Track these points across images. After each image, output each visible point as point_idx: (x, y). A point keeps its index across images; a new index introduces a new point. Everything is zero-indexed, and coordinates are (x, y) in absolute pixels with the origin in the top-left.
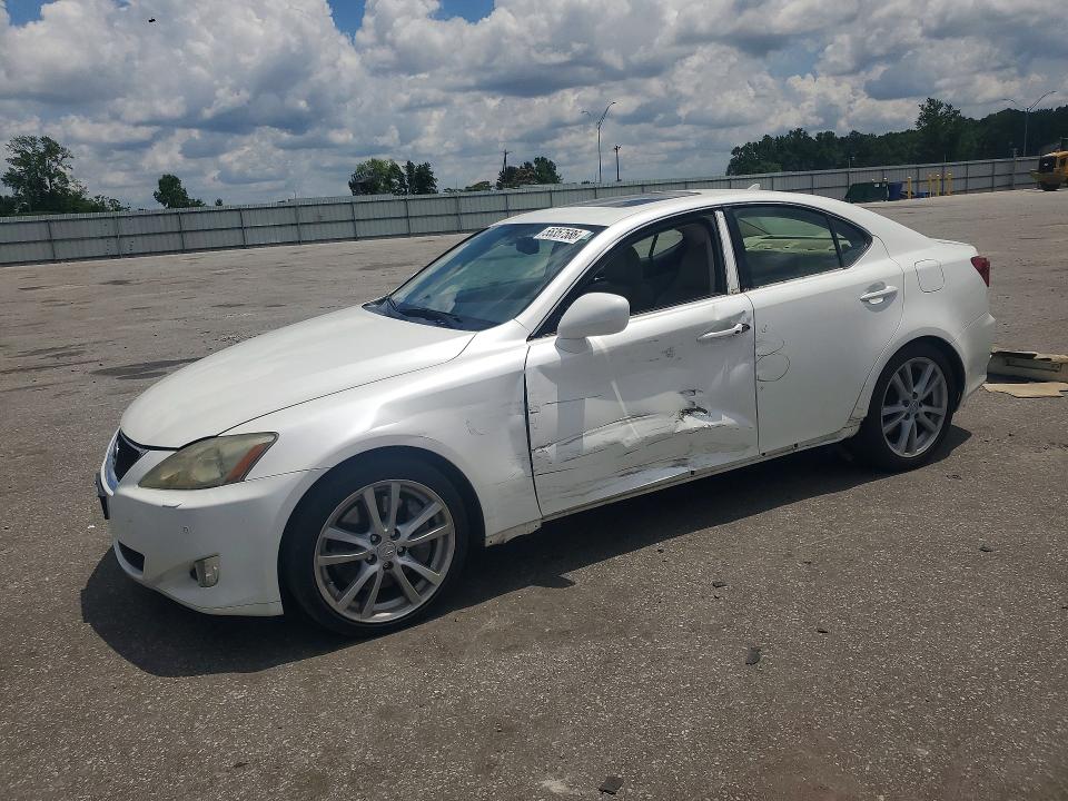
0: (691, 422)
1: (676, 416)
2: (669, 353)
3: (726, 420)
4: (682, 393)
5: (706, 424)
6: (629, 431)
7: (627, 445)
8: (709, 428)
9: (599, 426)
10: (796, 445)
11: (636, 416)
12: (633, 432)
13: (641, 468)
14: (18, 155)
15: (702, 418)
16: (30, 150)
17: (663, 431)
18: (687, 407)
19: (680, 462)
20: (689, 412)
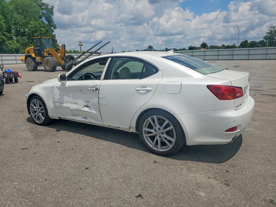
0: (86, 109)
1: (83, 106)
2: (81, 90)
3: (93, 112)
4: (85, 101)
5: (89, 111)
6: (72, 106)
7: (71, 109)
8: (89, 112)
9: (66, 103)
10: (119, 127)
11: (75, 103)
12: (73, 106)
13: (76, 115)
14: (270, 31)
15: (89, 109)
16: (273, 30)
17: (79, 108)
18: (87, 105)
19: (85, 118)
20: (87, 106)
